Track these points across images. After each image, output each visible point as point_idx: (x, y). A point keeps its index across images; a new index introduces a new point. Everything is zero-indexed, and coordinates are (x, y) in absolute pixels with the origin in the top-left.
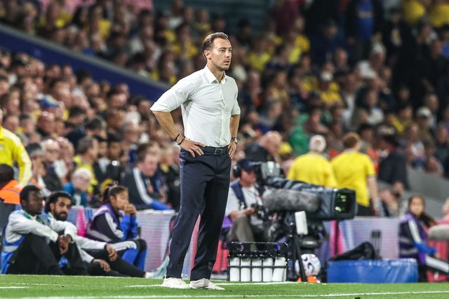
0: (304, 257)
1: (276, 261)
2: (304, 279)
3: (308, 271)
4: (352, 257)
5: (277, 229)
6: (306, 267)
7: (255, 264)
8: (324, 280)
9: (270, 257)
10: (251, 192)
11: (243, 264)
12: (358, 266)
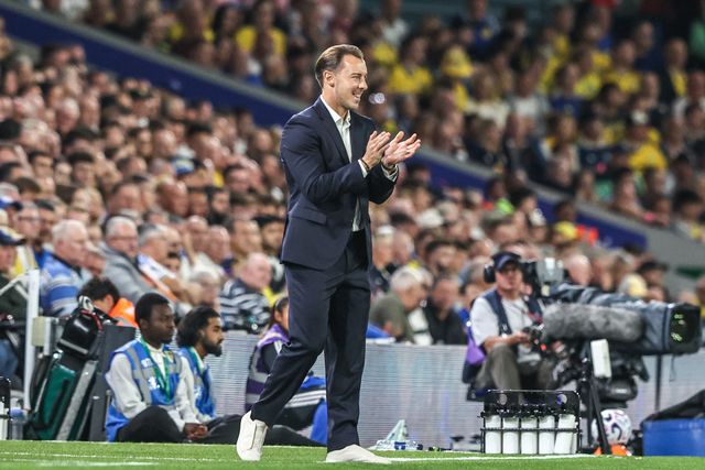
0: (605, 414)
1: (560, 420)
2: (606, 449)
3: (612, 437)
4: (683, 414)
5: (567, 369)
6: (609, 432)
7: (525, 425)
8: (638, 451)
9: (551, 414)
10: (515, 306)
11: (507, 425)
12: (694, 428)
